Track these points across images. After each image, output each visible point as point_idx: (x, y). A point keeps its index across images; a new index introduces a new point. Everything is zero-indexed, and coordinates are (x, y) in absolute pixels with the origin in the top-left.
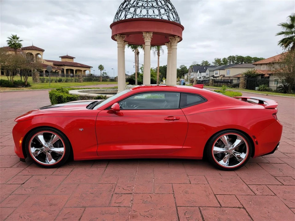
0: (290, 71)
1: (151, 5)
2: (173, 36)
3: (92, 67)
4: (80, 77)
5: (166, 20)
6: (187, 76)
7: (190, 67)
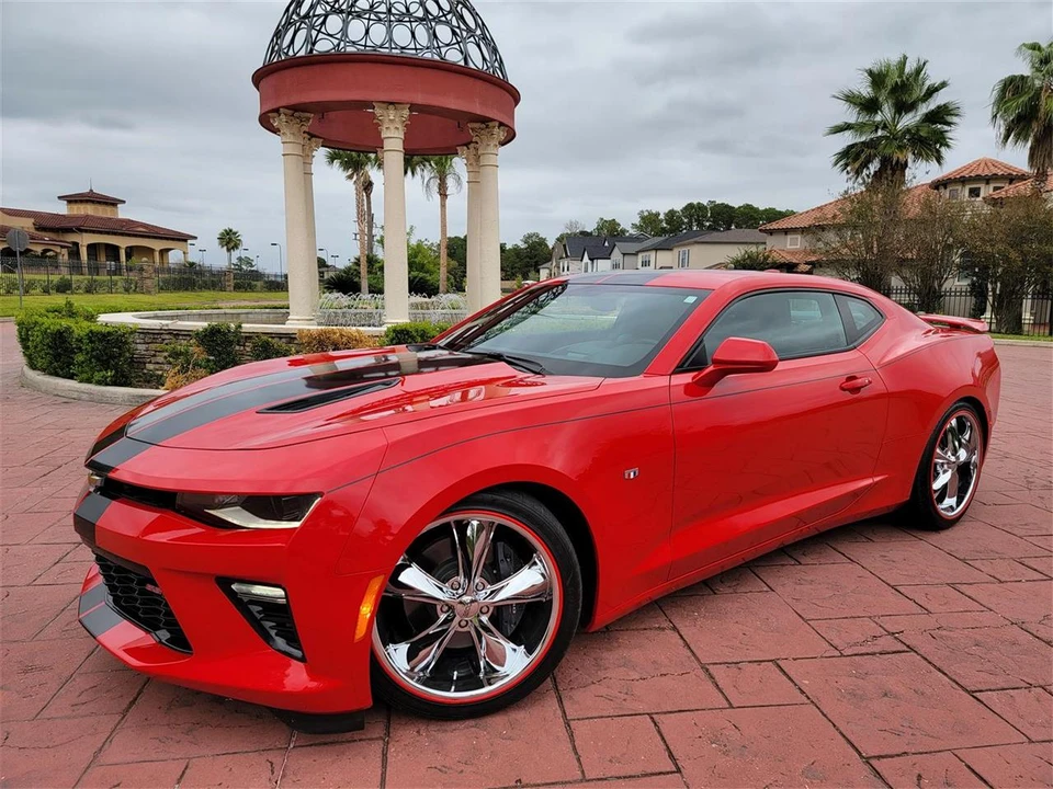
0: (869, 249)
1: (404, 11)
2: (483, 122)
3: (196, 238)
4: (145, 274)
5: (454, 64)
6: (547, 271)
7: (558, 239)
